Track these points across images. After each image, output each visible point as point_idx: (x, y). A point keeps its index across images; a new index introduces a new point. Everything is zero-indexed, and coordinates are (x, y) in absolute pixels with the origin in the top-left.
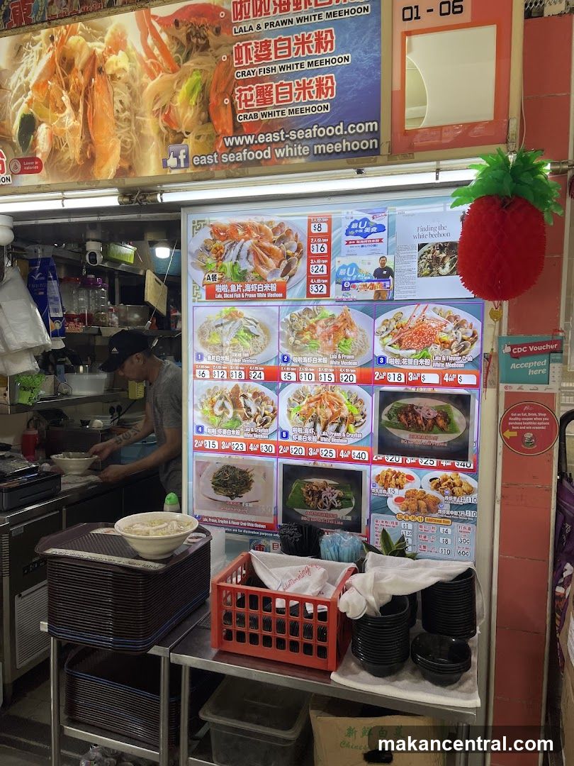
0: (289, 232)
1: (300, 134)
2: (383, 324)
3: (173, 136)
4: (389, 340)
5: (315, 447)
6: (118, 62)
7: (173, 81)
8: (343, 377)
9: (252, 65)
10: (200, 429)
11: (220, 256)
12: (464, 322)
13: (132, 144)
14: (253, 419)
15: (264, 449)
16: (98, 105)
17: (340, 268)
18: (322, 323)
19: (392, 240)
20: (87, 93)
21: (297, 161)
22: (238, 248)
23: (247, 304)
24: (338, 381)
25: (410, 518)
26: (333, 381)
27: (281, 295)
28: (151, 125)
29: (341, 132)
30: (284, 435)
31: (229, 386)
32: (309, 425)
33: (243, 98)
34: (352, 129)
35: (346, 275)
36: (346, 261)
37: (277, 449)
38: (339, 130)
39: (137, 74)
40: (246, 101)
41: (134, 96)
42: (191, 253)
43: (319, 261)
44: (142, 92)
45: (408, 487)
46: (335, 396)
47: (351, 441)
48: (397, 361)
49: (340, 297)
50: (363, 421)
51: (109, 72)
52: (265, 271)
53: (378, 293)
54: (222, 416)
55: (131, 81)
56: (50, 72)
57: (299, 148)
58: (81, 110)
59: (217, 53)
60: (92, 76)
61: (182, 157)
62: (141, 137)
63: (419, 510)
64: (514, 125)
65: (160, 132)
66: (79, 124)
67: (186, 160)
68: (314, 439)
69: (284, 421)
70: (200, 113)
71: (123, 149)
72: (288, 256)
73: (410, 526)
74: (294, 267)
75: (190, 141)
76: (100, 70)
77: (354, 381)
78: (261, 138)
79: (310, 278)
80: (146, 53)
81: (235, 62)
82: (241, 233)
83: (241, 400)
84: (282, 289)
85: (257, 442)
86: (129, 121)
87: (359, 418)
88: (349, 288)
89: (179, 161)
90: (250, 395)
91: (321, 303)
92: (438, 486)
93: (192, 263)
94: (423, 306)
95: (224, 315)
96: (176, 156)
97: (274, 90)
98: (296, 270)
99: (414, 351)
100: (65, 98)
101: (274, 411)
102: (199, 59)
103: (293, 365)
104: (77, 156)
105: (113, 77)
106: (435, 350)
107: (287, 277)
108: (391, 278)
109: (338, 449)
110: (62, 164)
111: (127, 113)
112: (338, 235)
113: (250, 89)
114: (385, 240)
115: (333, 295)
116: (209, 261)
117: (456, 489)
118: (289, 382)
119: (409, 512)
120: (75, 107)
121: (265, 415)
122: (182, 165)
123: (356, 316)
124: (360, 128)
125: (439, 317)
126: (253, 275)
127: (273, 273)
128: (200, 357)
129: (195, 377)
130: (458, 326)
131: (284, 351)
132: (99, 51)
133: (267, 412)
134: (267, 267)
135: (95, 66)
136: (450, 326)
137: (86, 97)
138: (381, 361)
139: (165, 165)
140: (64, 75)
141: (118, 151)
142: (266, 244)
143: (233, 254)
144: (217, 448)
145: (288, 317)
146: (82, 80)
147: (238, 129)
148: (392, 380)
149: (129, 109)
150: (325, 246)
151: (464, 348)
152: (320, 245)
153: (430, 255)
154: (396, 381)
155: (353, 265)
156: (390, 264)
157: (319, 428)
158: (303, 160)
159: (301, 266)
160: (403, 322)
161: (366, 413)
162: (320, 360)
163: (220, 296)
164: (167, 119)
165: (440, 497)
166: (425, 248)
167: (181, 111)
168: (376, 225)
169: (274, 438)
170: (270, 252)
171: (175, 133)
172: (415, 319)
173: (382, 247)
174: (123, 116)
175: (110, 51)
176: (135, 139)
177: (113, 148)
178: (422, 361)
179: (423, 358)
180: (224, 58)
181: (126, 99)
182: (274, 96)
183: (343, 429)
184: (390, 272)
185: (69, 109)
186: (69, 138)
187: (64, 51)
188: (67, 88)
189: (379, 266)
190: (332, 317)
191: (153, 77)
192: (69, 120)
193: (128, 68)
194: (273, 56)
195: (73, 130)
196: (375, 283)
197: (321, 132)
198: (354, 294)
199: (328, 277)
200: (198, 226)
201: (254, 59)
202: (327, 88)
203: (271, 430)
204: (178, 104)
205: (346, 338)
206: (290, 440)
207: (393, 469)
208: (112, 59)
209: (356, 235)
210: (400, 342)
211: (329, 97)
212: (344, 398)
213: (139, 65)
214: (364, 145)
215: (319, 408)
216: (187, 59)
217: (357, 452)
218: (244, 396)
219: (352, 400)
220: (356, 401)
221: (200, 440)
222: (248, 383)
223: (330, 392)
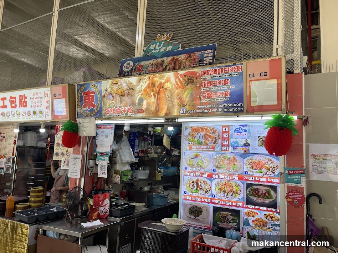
0: (216, 131)
1: (220, 106)
2: (247, 161)
3: (182, 105)
4: (249, 166)
5: (224, 201)
6: (168, 85)
7: (183, 91)
8: (234, 178)
9: (206, 87)
10: (185, 193)
11: (194, 137)
12: (274, 161)
13: (170, 106)
14: (203, 190)
15: (206, 201)
16: (161, 96)
17: (232, 142)
18: (226, 159)
19: (249, 134)
20: (158, 93)
21: (219, 113)
22: (199, 135)
23: (202, 152)
24: (232, 179)
25: (257, 228)
26: (230, 179)
27: (213, 150)
28: (176, 102)
29: (232, 106)
30: (214, 196)
31: (195, 179)
32: (222, 193)
33: (203, 96)
34: (235, 105)
35: (234, 145)
36: (235, 140)
37: (211, 201)
39: (173, 88)
40: (204, 96)
41: (172, 94)
42: (185, 136)
43: (225, 133)
44: (174, 93)
45: (256, 217)
46: (231, 184)
47: (236, 200)
48: (252, 173)
49: (233, 151)
50: (240, 193)
51: (165, 88)
52: (208, 142)
53: (245, 151)
54: (193, 188)
55: (171, 90)
56: (148, 86)
57: (219, 109)
58: (156, 97)
59: (196, 84)
60: (160, 88)
61: (184, 111)
62: (173, 105)
63: (260, 225)
64: (284, 106)
65: (179, 104)
66: (155, 101)
67: (186, 112)
68: (224, 198)
69: (214, 191)
70: (190, 99)
71: (167, 108)
72: (215, 138)
73: (257, 231)
74: (217, 141)
75: (187, 107)
76: (163, 87)
77: (238, 179)
78: (208, 106)
79: (222, 145)
80: (176, 83)
81: (201, 86)
82: (200, 130)
83: (199, 183)
84: (213, 148)
85: (204, 198)
86: (170, 101)
87: (239, 192)
88: (235, 149)
89: (184, 112)
90: (202, 182)
91: (226, 153)
92: (266, 217)
93: (185, 139)
94: (260, 156)
95: (194, 155)
96: (183, 110)
97: (212, 94)
98: (218, 142)
99: (257, 170)
100: (152, 94)
101: (210, 187)
102: (191, 85)
103: (217, 172)
104: (154, 110)
105: (166, 89)
106: (264, 170)
107: (215, 144)
108: (249, 146)
109: (232, 202)
110: (150, 111)
111: (169, 98)
112: (232, 132)
113: (205, 93)
114: (247, 134)
115: (230, 151)
116: (190, 138)
117: (273, 219)
118: (215, 178)
119: (257, 226)
120: (155, 96)
121: (207, 189)
122: (184, 113)
123: (238, 158)
124: (238, 105)
125: (266, 160)
126: (204, 143)
127: (211, 143)
128: (186, 168)
129: (184, 175)
130: (272, 163)
131: (214, 168)
132: (163, 82)
133: (208, 188)
134: (209, 141)
135: (161, 86)
136: (269, 163)
137: (158, 94)
138: (246, 173)
139: (179, 112)
140: (152, 88)
142: (209, 134)
143: (198, 136)
144: (191, 199)
145: (215, 157)
146: (157, 89)
147: (201, 104)
148: (250, 180)
149: (170, 97)
150: (227, 135)
151: (274, 170)
152: (226, 135)
153: (262, 140)
154: (252, 180)
155: (237, 142)
156: (249, 142)
157: (226, 194)
158: (220, 113)
159: (219, 141)
160: (253, 160)
161: (241, 190)
162: (226, 171)
163: (193, 149)
164: (181, 100)
165: (268, 221)
166: (260, 138)
167: (185, 99)
168: (244, 130)
169: (211, 197)
170: (210, 136)
171: (183, 104)
172: (257, 160)
173: (246, 136)
174: (168, 99)
175: (166, 82)
176: (171, 105)
177: (164, 107)
178: (260, 174)
179: (260, 172)
180: (198, 85)
181: (169, 94)
182: (212, 96)
183: (234, 195)
184: (249, 145)
185: (153, 97)
186: (152, 104)
187: (153, 81)
188: (153, 91)
189: (245, 142)
190: (230, 158)
191: (178, 90)
192: (153, 99)
193: (170, 87)
194: (212, 85)
195: (153, 102)
196: (244, 148)
197: (226, 105)
198: (237, 151)
199: (228, 145)
200: (187, 128)
201: (207, 86)
202: (228, 94)
203: (209, 194)
204: (184, 97)
205: (235, 164)
206: (215, 198)
207: (251, 210)
208: (166, 84)
209: (237, 132)
210: (252, 167)
211: (228, 96)
212: (234, 185)
213: (174, 86)
214: (239, 109)
215: (225, 188)
216: (187, 85)
217: (238, 204)
218: (200, 182)
219: (237, 185)
220: (238, 186)
221: (185, 196)
222: (202, 178)
223: (229, 182)
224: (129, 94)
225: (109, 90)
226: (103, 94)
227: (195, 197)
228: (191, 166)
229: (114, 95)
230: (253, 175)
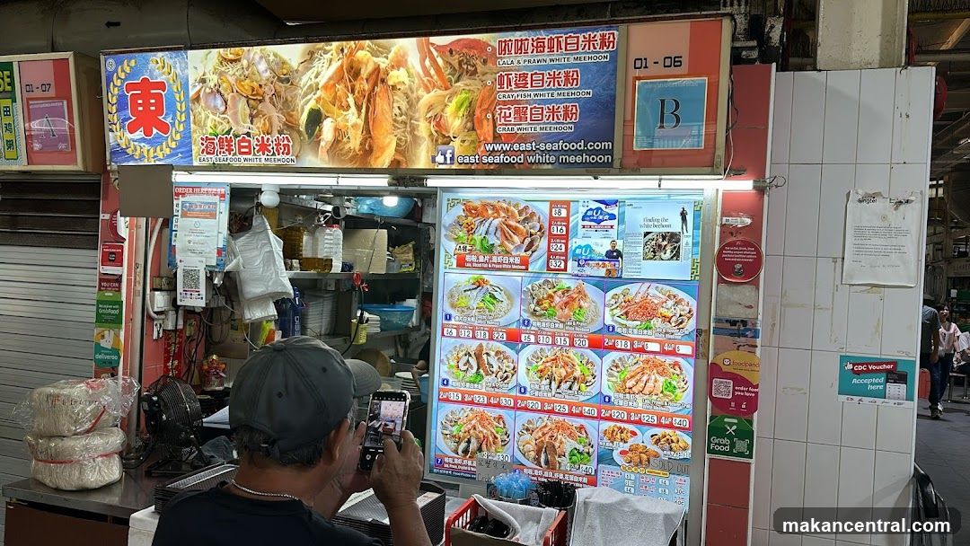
0: (533, 214)
1: (549, 146)
2: (613, 298)
3: (442, 137)
4: (618, 312)
5: (550, 402)
6: (397, 76)
7: (445, 97)
8: (577, 342)
9: (511, 91)
10: (445, 382)
11: (470, 230)
12: (681, 300)
13: (406, 141)
14: (494, 375)
15: (503, 402)
16: (378, 109)
17: (576, 248)
18: (560, 292)
19: (622, 227)
20: (371, 98)
21: (546, 167)
22: (487, 224)
23: (493, 273)
24: (572, 345)
25: (633, 469)
26: (568, 344)
27: (524, 267)
28: (423, 129)
29: (582, 148)
30: (523, 391)
31: (473, 345)
32: (546, 382)
33: (503, 115)
34: (591, 146)
35: (581, 254)
36: (583, 242)
37: (516, 403)
38: (580, 146)
39: (414, 87)
40: (505, 117)
41: (411, 105)
42: (445, 227)
43: (559, 223)
44: (417, 102)
45: (631, 441)
46: (569, 357)
47: (582, 398)
48: (625, 330)
49: (576, 272)
50: (593, 381)
51: (390, 83)
52: (511, 247)
53: (609, 271)
54: (466, 371)
55: (409, 93)
56: (339, 77)
57: (547, 157)
58: (364, 111)
59: (484, 78)
60: (375, 84)
61: (448, 156)
62: (415, 139)
63: (641, 462)
64: (721, 151)
65: (431, 134)
66: (361, 122)
67: (452, 159)
68: (549, 394)
69: (523, 377)
70: (466, 123)
71: (398, 145)
72: (531, 235)
73: (633, 477)
74: (536, 244)
75: (456, 144)
76: (383, 81)
77: (587, 345)
78: (516, 147)
79: (550, 255)
80: (424, 72)
81: (498, 86)
82: (490, 212)
83: (485, 357)
84: (525, 263)
85: (496, 396)
86: (405, 123)
87: (590, 378)
88: (583, 266)
89: (445, 158)
90: (493, 354)
91: (559, 276)
92: (657, 442)
93: (445, 235)
94: (647, 284)
95: (472, 281)
96: (444, 154)
97: (529, 111)
98: (537, 247)
99: (639, 323)
100: (351, 100)
101: (514, 368)
102: (468, 82)
103: (533, 328)
104: (357, 148)
105: (394, 87)
106: (657, 322)
107: (530, 252)
108: (620, 259)
109: (571, 405)
110: (344, 152)
111: (403, 117)
112: (576, 219)
113: (509, 109)
114: (616, 227)
115: (569, 271)
116: (461, 234)
117: (673, 445)
118: (529, 344)
119: (632, 464)
120: (359, 108)
121: (506, 372)
122: (448, 162)
123: (590, 290)
124: (598, 146)
125: (661, 295)
126: (499, 249)
127: (518, 248)
128: (448, 317)
129: (443, 335)
130: (677, 303)
131: (526, 316)
132: (383, 66)
133: (508, 369)
134: (513, 243)
135: (378, 77)
136: (670, 303)
137: (369, 101)
138: (610, 329)
139: (433, 160)
140: (350, 81)
141: (394, 145)
142: (513, 223)
143: (483, 229)
144: (460, 399)
145: (530, 287)
146: (367, 87)
147: (497, 138)
148: (619, 347)
149: (406, 114)
150: (564, 228)
151: (681, 323)
152: (559, 228)
153: (654, 242)
154: (623, 347)
155: (588, 246)
156: (619, 246)
157: (554, 385)
158: (550, 167)
159: (543, 244)
160: (630, 297)
161: (596, 374)
162: (557, 325)
163: (469, 265)
164: (438, 125)
165: (659, 451)
166: (650, 236)
167: (450, 120)
168: (608, 214)
169: (513, 393)
170: (515, 230)
171: (444, 136)
172: (640, 295)
173: (613, 233)
174: (400, 119)
175: (393, 67)
176: (409, 138)
177: (389, 143)
178: (645, 331)
179: (646, 328)
180: (489, 83)
181: (404, 106)
182: (529, 116)
183: (575, 387)
184: (620, 254)
185: (353, 109)
186: (351, 133)
187: (352, 61)
188: (353, 92)
189: (609, 248)
190: (568, 290)
191: (429, 92)
192: (353, 118)
193: (407, 82)
194: (529, 85)
195: (355, 126)
196: (607, 263)
197: (566, 146)
198: (588, 271)
199: (565, 254)
200: (453, 203)
201: (514, 86)
202: (572, 114)
203: (510, 386)
204: (448, 115)
205: (580, 307)
206: (527, 395)
207: (619, 424)
208: (394, 73)
209: (591, 220)
210: (626, 313)
211: (573, 120)
212: (577, 361)
213: (416, 81)
214: (601, 159)
215: (554, 368)
216: (457, 81)
217: (587, 409)
218: (487, 354)
219: (584, 362)
220: (587, 363)
221: (445, 391)
222: (491, 342)
223: (565, 354)
224: (277, 94)
225: (213, 80)
226: (192, 93)
227: (470, 394)
228: (463, 311)
229: (229, 97)
230: (629, 335)
